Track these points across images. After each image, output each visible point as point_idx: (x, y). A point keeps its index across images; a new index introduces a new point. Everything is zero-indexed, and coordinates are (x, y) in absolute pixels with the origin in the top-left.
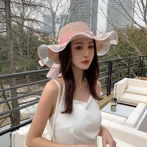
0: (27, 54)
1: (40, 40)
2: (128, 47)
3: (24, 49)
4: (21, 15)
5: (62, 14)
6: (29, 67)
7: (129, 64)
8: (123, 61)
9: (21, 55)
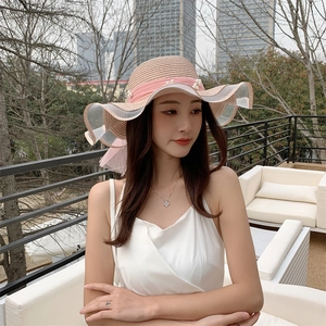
0: (41, 121)
1: (69, 89)
2: (263, 97)
3: (35, 111)
4: (25, 36)
5: (117, 30)
6: (46, 151)
7: (266, 135)
8: (253, 128)
9: (29, 123)
